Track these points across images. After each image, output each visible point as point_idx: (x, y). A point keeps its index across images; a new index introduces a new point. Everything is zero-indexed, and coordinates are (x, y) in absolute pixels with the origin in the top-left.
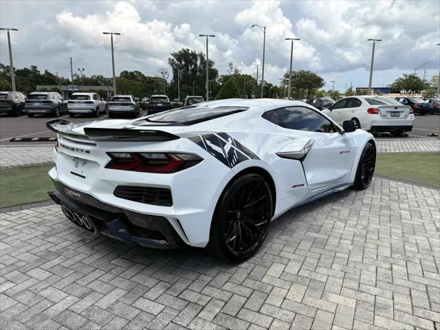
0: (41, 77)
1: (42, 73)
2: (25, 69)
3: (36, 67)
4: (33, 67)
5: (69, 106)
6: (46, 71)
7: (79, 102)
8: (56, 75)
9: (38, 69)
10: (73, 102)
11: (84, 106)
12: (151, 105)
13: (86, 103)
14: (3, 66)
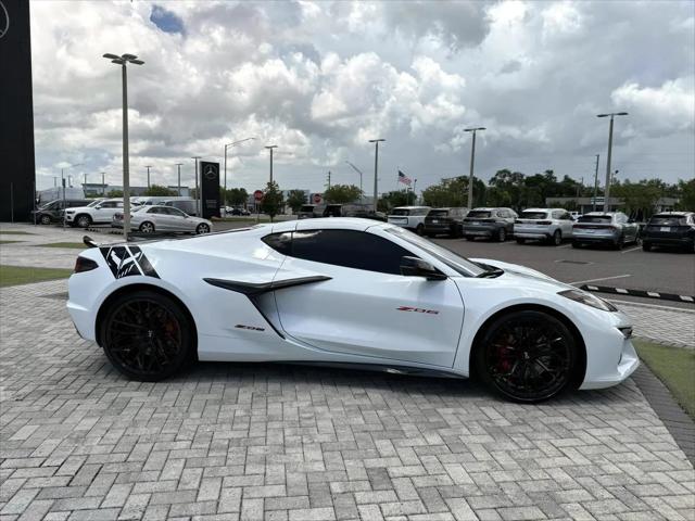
0: (558, 185)
1: (560, 179)
2: (538, 175)
3: (552, 172)
4: (548, 172)
5: (515, 228)
6: (566, 177)
7: (529, 223)
8: (579, 181)
9: (554, 175)
10: (521, 222)
11: (535, 228)
12: (649, 230)
13: (538, 223)
14: (509, 173)
